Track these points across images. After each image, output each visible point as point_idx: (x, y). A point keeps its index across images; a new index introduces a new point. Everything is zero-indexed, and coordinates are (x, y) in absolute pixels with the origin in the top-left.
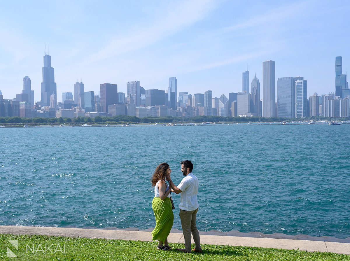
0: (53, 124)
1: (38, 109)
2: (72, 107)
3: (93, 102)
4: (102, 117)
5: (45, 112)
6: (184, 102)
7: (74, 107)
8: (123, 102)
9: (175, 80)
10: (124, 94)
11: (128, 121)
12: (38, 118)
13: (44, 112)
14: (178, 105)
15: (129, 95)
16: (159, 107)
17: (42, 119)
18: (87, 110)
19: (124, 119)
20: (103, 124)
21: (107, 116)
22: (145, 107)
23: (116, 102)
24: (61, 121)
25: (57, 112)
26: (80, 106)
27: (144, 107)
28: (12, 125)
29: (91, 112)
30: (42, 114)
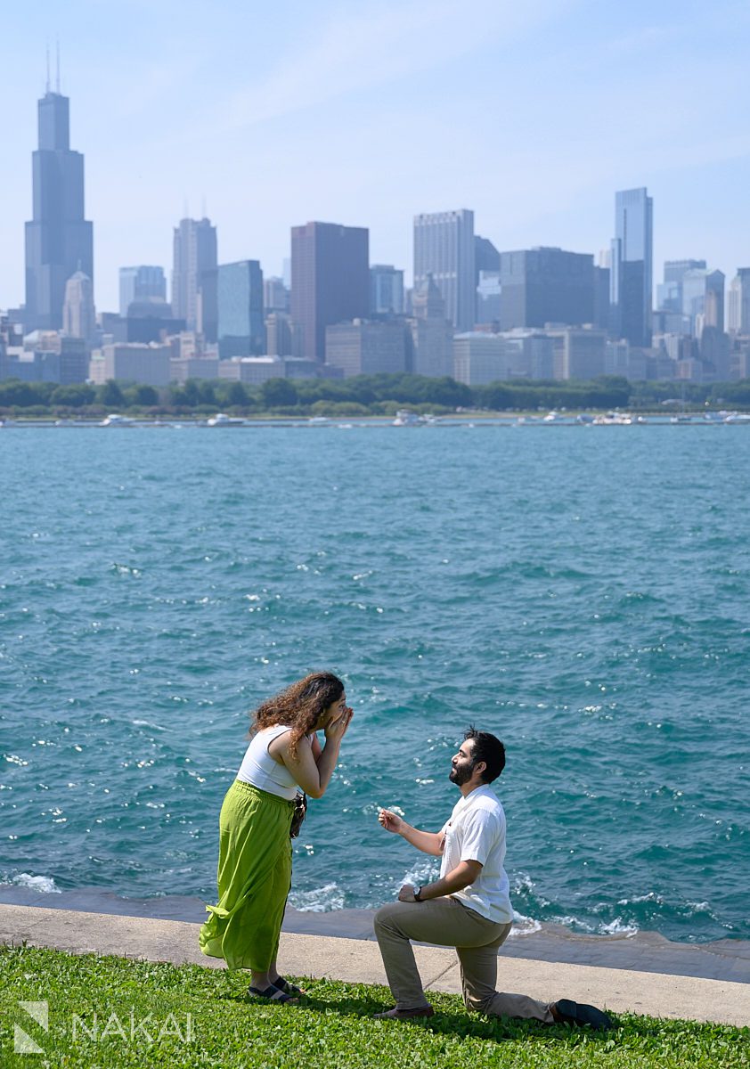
0: (73, 413)
1: (12, 343)
2: (163, 332)
3: (257, 310)
4: (298, 379)
5: (44, 358)
6: (687, 308)
7: (169, 334)
8: (397, 311)
9: (642, 201)
10: (401, 273)
11: (414, 401)
12: (11, 385)
13: (38, 356)
14: (656, 322)
15: (424, 278)
16: (564, 332)
17: (26, 389)
18: (230, 347)
19: (400, 389)
20: (303, 413)
21: (319, 374)
22: (496, 330)
23: (365, 312)
24: (114, 398)
25: (96, 355)
26: (199, 329)
27: (492, 336)
29: (246, 360)
30: (26, 365)
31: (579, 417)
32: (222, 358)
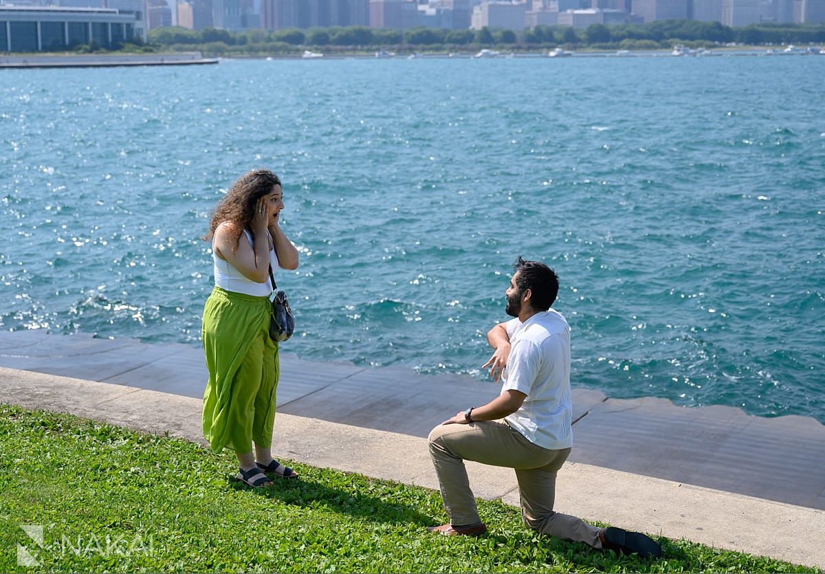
0: (460, 49)
1: (421, 4)
4: (612, 25)
5: (442, 12)
11: (692, 39)
12: (420, 30)
13: (438, 11)
17: (429, 33)
19: (682, 30)
20: (614, 48)
21: (627, 21)
24: (486, 39)
25: (476, 10)
28: (348, 50)
29: (577, 12)
30: (431, 17)
31: (809, 49)
32: (560, 11)
